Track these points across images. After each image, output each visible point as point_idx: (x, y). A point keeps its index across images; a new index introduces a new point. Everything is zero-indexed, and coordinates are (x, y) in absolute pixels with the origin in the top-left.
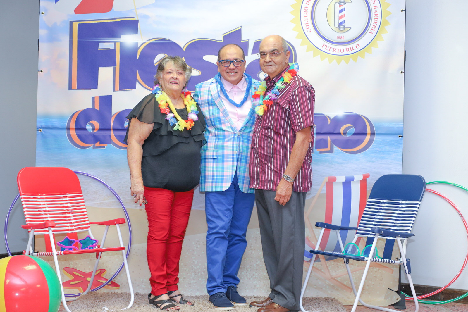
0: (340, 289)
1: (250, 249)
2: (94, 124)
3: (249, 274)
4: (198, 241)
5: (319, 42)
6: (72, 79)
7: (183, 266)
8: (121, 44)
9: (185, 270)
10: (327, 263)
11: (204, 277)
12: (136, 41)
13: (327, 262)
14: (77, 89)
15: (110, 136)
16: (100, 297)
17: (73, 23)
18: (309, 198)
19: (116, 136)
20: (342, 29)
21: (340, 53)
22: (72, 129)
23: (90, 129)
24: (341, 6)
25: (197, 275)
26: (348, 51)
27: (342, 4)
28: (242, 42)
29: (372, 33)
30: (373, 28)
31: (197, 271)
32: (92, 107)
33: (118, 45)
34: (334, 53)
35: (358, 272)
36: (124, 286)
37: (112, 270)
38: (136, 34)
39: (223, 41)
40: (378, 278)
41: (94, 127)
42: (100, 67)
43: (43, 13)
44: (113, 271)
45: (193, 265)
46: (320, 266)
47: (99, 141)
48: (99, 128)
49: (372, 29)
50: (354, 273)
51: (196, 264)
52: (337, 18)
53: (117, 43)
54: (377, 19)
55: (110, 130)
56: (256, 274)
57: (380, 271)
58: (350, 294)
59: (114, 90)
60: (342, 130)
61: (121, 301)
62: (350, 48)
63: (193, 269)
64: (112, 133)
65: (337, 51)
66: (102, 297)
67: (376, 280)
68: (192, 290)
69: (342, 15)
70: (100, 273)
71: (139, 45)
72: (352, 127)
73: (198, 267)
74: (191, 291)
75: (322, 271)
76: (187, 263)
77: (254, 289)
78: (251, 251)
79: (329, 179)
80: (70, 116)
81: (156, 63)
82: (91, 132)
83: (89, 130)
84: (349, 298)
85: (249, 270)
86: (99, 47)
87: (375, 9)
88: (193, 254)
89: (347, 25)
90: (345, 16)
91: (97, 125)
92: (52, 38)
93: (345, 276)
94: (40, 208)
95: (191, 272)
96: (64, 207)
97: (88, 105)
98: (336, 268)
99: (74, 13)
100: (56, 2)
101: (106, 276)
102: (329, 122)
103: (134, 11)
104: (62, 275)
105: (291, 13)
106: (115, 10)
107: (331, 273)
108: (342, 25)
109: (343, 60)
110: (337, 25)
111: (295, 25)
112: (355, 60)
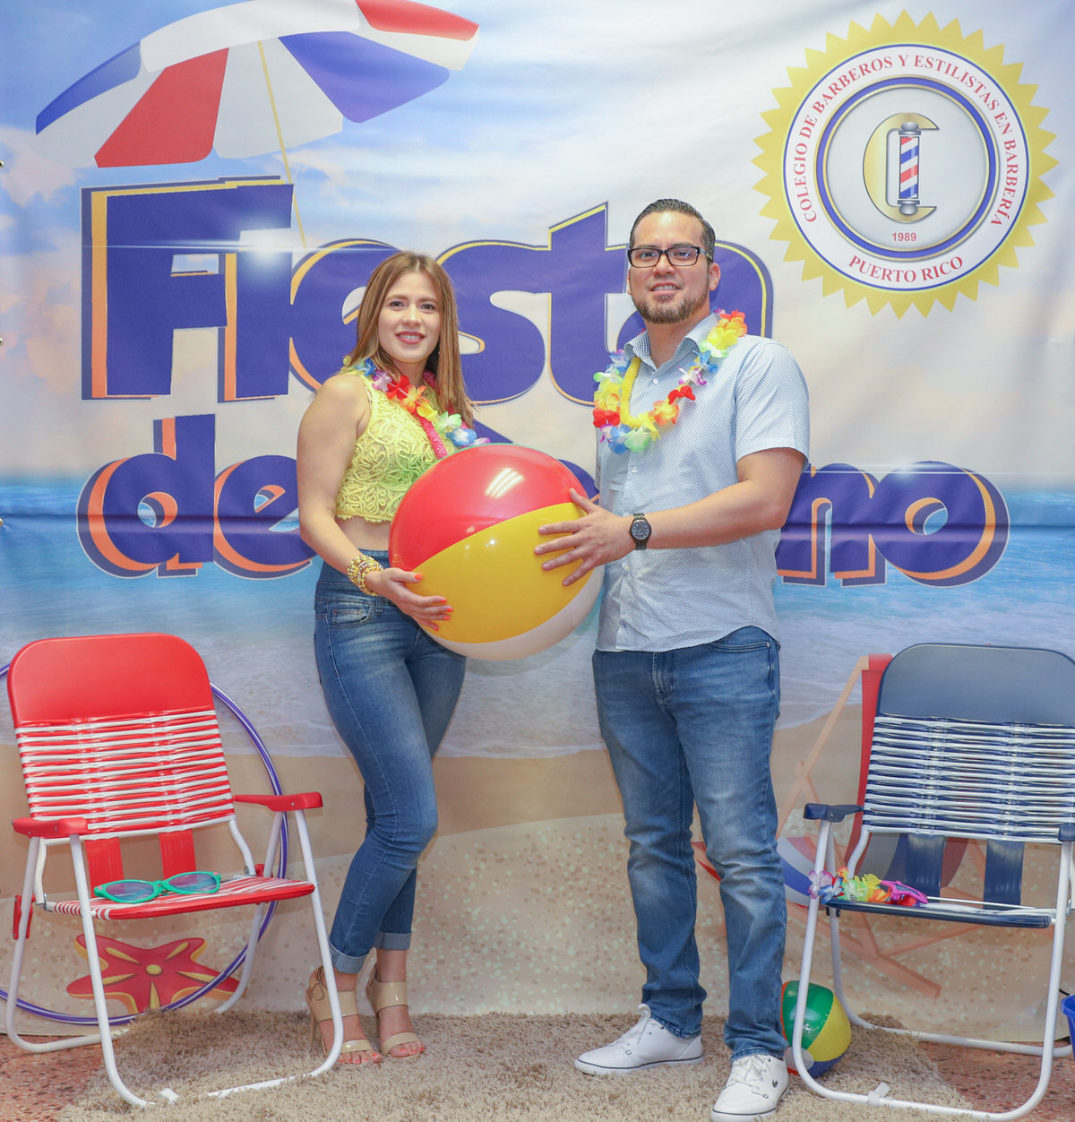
0: (904, 988)
2: (162, 503)
4: (481, 851)
6: (93, 367)
7: (437, 926)
8: (241, 257)
9: (443, 939)
11: (498, 958)
12: (287, 250)
14: (106, 396)
15: (211, 537)
16: (190, 1033)
17: (93, 193)
18: (813, 719)
19: (230, 538)
20: (909, 211)
21: (903, 284)
22: (96, 517)
23: (151, 516)
24: (905, 142)
25: (478, 952)
26: (926, 277)
27: (910, 136)
28: (608, 252)
29: (1000, 223)
30: (1003, 209)
31: (480, 941)
32: (156, 450)
33: (231, 261)
34: (886, 283)
36: (261, 987)
37: (224, 941)
38: (285, 227)
39: (549, 249)
40: (1017, 955)
41: (162, 509)
42: (177, 328)
43: (1, 165)
44: (226, 944)
45: (466, 924)
46: (846, 920)
47: (178, 554)
48: (175, 514)
49: (999, 211)
50: (947, 940)
52: (894, 177)
53: (227, 255)
54: (1014, 181)
55: (208, 519)
58: (935, 1003)
59: (221, 399)
60: (909, 513)
62: (935, 268)
63: (466, 935)
64: (217, 530)
65: (893, 276)
66: (195, 1033)
67: (1010, 960)
68: (463, 996)
69: (910, 170)
70: (187, 949)
71: (295, 262)
72: (939, 506)
73: (481, 928)
74: (462, 999)
75: (853, 935)
76: (448, 916)
79: (871, 663)
80: (89, 478)
81: (345, 317)
82: (153, 526)
83: (148, 520)
84: (930, 1015)
86: (174, 269)
87: (1008, 148)
88: (466, 890)
89: (925, 198)
90: (917, 172)
91: (170, 504)
92: (27, 242)
93: (919, 949)
94: (77, 761)
95: (460, 944)
96: (153, 754)
97: (143, 445)
98: (895, 928)
99: (94, 162)
100: (38, 131)
101: (207, 958)
102: (872, 490)
103: (280, 157)
104: (73, 956)
105: (755, 161)
106: (220, 156)
107: (878, 942)
108: (910, 199)
109: (913, 305)
110: (894, 198)
111: (769, 198)
112: (949, 304)
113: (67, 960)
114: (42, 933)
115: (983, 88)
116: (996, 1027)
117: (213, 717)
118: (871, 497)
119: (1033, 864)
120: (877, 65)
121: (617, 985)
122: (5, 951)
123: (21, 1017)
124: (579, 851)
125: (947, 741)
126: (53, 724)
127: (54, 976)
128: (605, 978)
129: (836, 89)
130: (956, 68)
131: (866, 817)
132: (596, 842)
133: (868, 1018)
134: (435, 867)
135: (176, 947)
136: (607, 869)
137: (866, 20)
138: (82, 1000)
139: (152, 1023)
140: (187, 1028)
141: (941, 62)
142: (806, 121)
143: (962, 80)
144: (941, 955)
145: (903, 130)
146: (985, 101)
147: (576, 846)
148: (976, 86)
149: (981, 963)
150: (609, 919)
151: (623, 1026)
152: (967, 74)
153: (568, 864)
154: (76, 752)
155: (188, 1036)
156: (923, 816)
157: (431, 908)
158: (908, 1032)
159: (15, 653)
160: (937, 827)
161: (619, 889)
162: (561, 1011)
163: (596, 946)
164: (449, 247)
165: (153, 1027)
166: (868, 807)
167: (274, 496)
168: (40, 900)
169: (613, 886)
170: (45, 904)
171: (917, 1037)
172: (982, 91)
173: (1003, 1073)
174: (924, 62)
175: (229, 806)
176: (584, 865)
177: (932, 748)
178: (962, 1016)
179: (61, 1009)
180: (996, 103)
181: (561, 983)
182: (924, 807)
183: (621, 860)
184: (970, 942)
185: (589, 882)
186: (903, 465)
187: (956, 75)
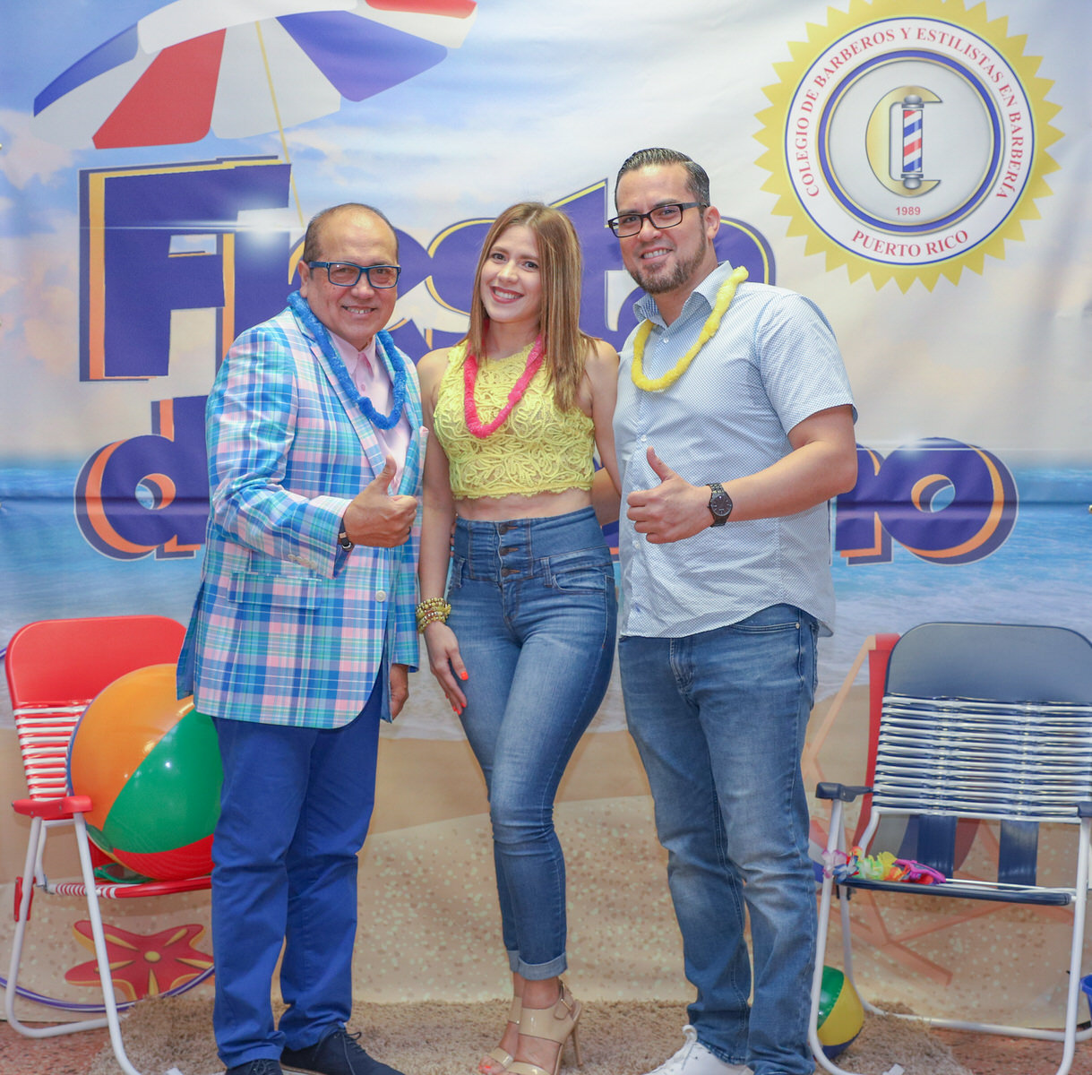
0: (915, 975)
1: (641, 857)
2: (160, 485)
3: (637, 933)
5: (842, 224)
6: (90, 348)
7: (438, 912)
8: (239, 238)
9: (445, 924)
12: (285, 230)
14: (104, 377)
17: (91, 175)
18: (820, 700)
20: (912, 185)
21: (907, 258)
22: (94, 499)
23: (149, 498)
24: (907, 116)
25: (480, 938)
26: (932, 251)
27: (914, 110)
29: (1005, 196)
30: (1008, 182)
31: (481, 927)
32: (153, 432)
33: (229, 241)
34: (890, 258)
35: (968, 923)
38: (283, 207)
40: (1030, 941)
41: (160, 491)
42: (174, 309)
45: (467, 910)
46: (854, 906)
47: (175, 537)
48: (174, 496)
49: (1004, 184)
50: (958, 925)
51: (476, 905)
52: (897, 151)
53: (225, 236)
54: (1020, 154)
56: (661, 933)
57: (1035, 919)
58: (946, 990)
60: (916, 491)
62: (940, 242)
63: (467, 921)
65: (898, 251)
67: (1023, 946)
68: (465, 983)
69: (913, 143)
71: (293, 241)
72: (944, 483)
73: (483, 914)
74: (464, 986)
75: (863, 921)
76: (450, 901)
77: (655, 978)
78: (642, 862)
79: (878, 643)
80: (87, 460)
82: (151, 508)
83: (145, 502)
84: (942, 1002)
85: (639, 920)
86: (173, 249)
87: (1013, 121)
88: (467, 875)
89: (929, 172)
90: (921, 145)
91: (168, 486)
92: (25, 224)
93: (929, 935)
95: (462, 930)
97: (141, 427)
99: (91, 144)
100: (37, 111)
101: (206, 945)
102: (877, 468)
103: (278, 137)
104: (72, 943)
105: (756, 136)
106: (218, 137)
107: (886, 927)
108: (913, 172)
109: (917, 279)
110: (898, 171)
111: (769, 174)
112: (954, 278)
113: (65, 947)
114: (40, 919)
115: (987, 60)
116: (1010, 1014)
118: (876, 474)
120: (879, 38)
121: (621, 972)
122: (3, 938)
123: (20, 1003)
124: (581, 835)
125: (958, 720)
126: (51, 706)
127: (52, 963)
128: (609, 964)
129: (838, 62)
130: (959, 41)
131: (876, 799)
132: (599, 826)
133: (878, 1005)
134: (436, 852)
135: (173, 935)
136: (610, 854)
138: (80, 987)
139: (152, 1009)
140: (187, 1013)
141: (944, 35)
142: (808, 96)
143: (966, 53)
144: (952, 941)
145: (906, 103)
146: (989, 73)
147: (578, 830)
148: (980, 58)
149: (993, 948)
150: (612, 905)
151: (629, 1011)
152: (970, 46)
153: (571, 849)
155: (189, 1021)
156: (935, 797)
157: (432, 894)
158: (920, 1018)
159: (12, 636)
160: (947, 808)
161: (623, 874)
163: (601, 932)
164: (447, 226)
165: (153, 1013)
166: (877, 788)
168: (41, 882)
169: (616, 871)
170: (46, 886)
171: (929, 1023)
172: (986, 64)
173: (1018, 1057)
174: (926, 34)
176: (587, 850)
177: (941, 728)
178: (974, 1004)
179: (59, 996)
180: (1000, 75)
182: (934, 787)
183: (625, 844)
184: (983, 927)
185: (592, 867)
186: (909, 441)
187: (959, 47)
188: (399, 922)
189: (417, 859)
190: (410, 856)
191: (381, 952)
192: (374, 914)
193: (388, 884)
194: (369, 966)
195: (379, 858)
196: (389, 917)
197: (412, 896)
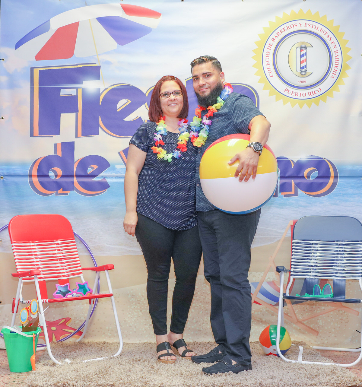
0: (306, 332)
2: (57, 171)
5: (281, 86)
6: (34, 126)
8: (83, 90)
10: (294, 307)
12: (98, 87)
13: (293, 305)
14: (38, 136)
15: (73, 182)
16: (68, 347)
17: (34, 69)
18: (275, 242)
19: (80, 183)
20: (303, 73)
21: (302, 97)
22: (35, 176)
24: (302, 51)
26: (310, 95)
27: (304, 49)
29: (333, 77)
30: (334, 73)
32: (54, 154)
33: (80, 91)
34: (296, 97)
35: (324, 315)
36: (90, 334)
37: (77, 318)
38: (98, 80)
40: (344, 321)
41: (57, 173)
42: (62, 113)
43: (3, 60)
46: (287, 309)
47: (62, 188)
48: (61, 175)
49: (333, 73)
50: (321, 316)
52: (298, 63)
53: (79, 89)
54: (338, 64)
55: (72, 176)
57: (346, 313)
58: (317, 337)
59: (77, 136)
60: (306, 173)
61: (92, 350)
62: (312, 92)
64: (75, 180)
65: (299, 95)
66: (70, 347)
67: (342, 322)
69: (303, 60)
70: (65, 321)
71: (101, 91)
72: (315, 170)
75: (289, 315)
79: (293, 222)
80: (32, 164)
81: (118, 109)
82: (54, 179)
83: (52, 177)
84: (315, 341)
86: (61, 94)
87: (336, 53)
89: (309, 69)
90: (306, 61)
91: (60, 172)
92: (12, 85)
93: (311, 319)
94: (32, 255)
96: (55, 254)
97: (51, 152)
98: (303, 312)
99: (34, 59)
100: (16, 48)
101: (71, 324)
102: (293, 165)
103: (96, 57)
106: (77, 57)
107: (297, 317)
108: (304, 69)
109: (306, 104)
110: (299, 69)
111: (257, 70)
112: (317, 104)
115: (327, 33)
116: (337, 345)
117: (74, 242)
118: (292, 167)
119: (349, 290)
120: (292, 26)
121: (210, 332)
125: (317, 247)
126: (23, 243)
128: (206, 330)
130: (318, 27)
131: (292, 273)
132: (202, 284)
135: (61, 321)
136: (206, 293)
137: (288, 12)
140: (67, 345)
141: (313, 25)
142: (270, 45)
143: (320, 31)
144: (318, 321)
145: (301, 47)
146: (328, 38)
148: (325, 33)
149: (332, 324)
150: (207, 310)
152: (322, 29)
154: (31, 252)
156: (311, 272)
160: (316, 276)
162: (192, 341)
163: (203, 319)
164: (152, 86)
166: (293, 270)
167: (94, 168)
168: (21, 300)
169: (208, 299)
170: (23, 301)
172: (327, 35)
174: (307, 25)
175: (81, 271)
176: (198, 292)
178: (326, 342)
180: (331, 38)
181: (191, 332)
182: (311, 269)
184: (328, 316)
185: (200, 298)
186: (303, 157)
187: (318, 29)
188: (136, 316)
189: (142, 295)
190: (140, 294)
191: (130, 326)
192: (128, 314)
193: (132, 304)
194: (126, 331)
195: (129, 295)
196: (133, 315)
197: (140, 308)
